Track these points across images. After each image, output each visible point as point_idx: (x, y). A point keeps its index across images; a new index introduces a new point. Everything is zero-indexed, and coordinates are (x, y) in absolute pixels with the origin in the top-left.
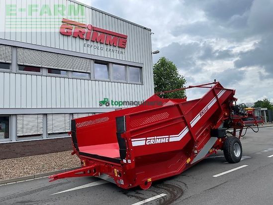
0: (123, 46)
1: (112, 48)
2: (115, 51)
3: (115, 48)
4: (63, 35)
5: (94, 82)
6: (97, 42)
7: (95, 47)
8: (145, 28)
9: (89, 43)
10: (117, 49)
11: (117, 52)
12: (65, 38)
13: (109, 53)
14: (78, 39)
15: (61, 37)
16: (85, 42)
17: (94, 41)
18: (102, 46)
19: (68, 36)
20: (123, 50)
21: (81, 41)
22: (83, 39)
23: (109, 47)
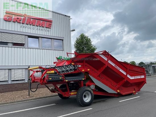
0: (49, 27)
1: (41, 28)
2: (43, 30)
3: (43, 28)
4: (6, 21)
5: (27, 49)
6: (30, 25)
7: (29, 28)
8: (66, 16)
9: (25, 25)
10: (45, 29)
11: (45, 30)
12: (8, 23)
13: (39, 31)
14: (16, 23)
15: (5, 22)
16: (21, 24)
17: (28, 24)
18: (34, 27)
19: (9, 21)
20: (49, 29)
21: (19, 24)
22: (20, 23)
23: (39, 27)
